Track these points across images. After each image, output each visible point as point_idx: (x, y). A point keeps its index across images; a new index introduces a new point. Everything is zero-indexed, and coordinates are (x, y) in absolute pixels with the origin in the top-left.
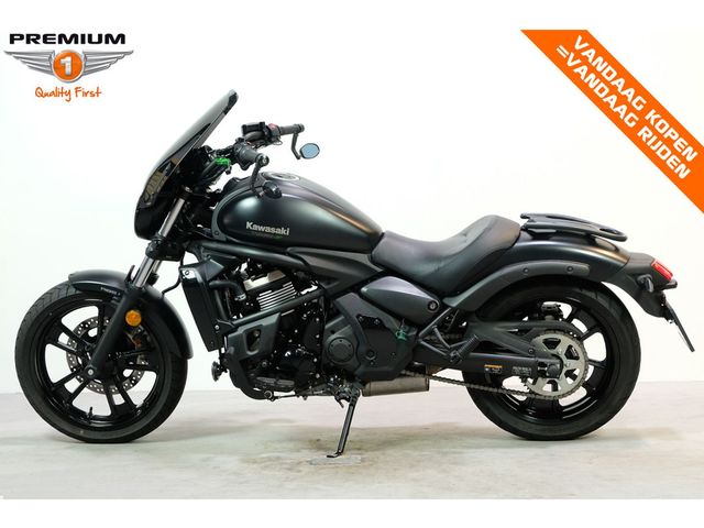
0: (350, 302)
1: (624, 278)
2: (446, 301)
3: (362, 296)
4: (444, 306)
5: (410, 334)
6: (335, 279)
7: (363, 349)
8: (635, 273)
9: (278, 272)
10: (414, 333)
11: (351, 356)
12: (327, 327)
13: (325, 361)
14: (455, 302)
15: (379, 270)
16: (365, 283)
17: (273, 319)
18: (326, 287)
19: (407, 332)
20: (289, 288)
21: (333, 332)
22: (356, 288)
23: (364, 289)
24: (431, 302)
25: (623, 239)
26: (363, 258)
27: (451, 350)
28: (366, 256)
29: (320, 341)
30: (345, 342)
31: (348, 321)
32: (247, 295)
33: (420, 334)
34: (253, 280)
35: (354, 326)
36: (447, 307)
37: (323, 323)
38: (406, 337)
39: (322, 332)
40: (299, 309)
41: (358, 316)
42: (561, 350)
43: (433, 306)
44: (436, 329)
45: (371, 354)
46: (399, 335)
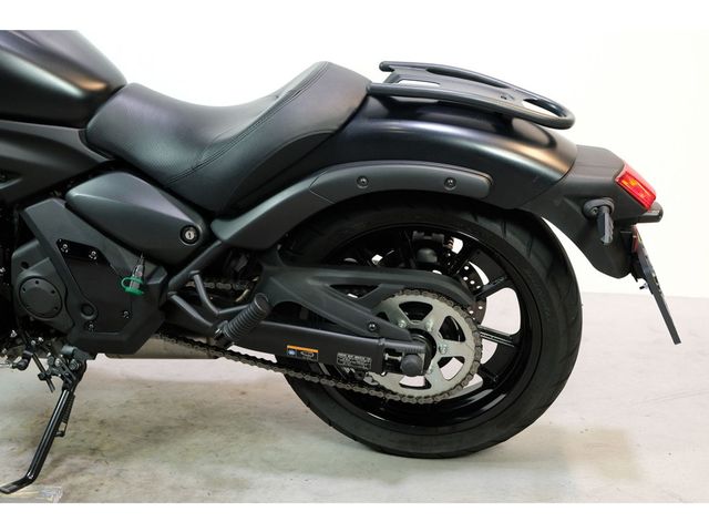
1: (557, 202)
3: (70, 205)
4: (211, 237)
5: (152, 282)
6: (15, 174)
8: (583, 194)
11: (58, 309)
12: (15, 255)
14: (228, 231)
15: (101, 159)
19: (147, 278)
21: (25, 266)
23: (73, 193)
24: (188, 227)
25: (566, 125)
26: (70, 136)
27: (221, 318)
28: (77, 130)
30: (43, 285)
31: (45, 249)
35: (53, 259)
36: (216, 238)
37: (8, 248)
39: (8, 263)
41: (60, 243)
42: (432, 323)
43: (190, 235)
44: (197, 278)
45: (87, 309)
46: (128, 285)
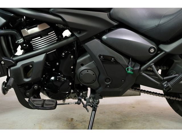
0: (94, 45)
2: (162, 47)
3: (102, 41)
5: (135, 69)
6: (84, 31)
7: (102, 77)
9: (45, 24)
10: (138, 68)
11: (94, 81)
12: (78, 61)
13: (77, 82)
14: (168, 48)
15: (115, 24)
16: (105, 33)
17: (41, 58)
18: (78, 36)
19: (133, 67)
20: (52, 35)
21: (82, 65)
22: (99, 36)
23: (104, 37)
24: (151, 48)
26: (104, 15)
27: (164, 81)
28: (106, 13)
29: (74, 70)
30: (90, 72)
31: (92, 58)
32: (24, 39)
33: (142, 68)
34: (28, 29)
35: (96, 62)
36: (162, 51)
37: (76, 58)
38: (133, 71)
39: (75, 65)
40: (60, 50)
41: (100, 56)
43: (152, 51)
44: (153, 66)
45: (108, 80)
46: (128, 70)
